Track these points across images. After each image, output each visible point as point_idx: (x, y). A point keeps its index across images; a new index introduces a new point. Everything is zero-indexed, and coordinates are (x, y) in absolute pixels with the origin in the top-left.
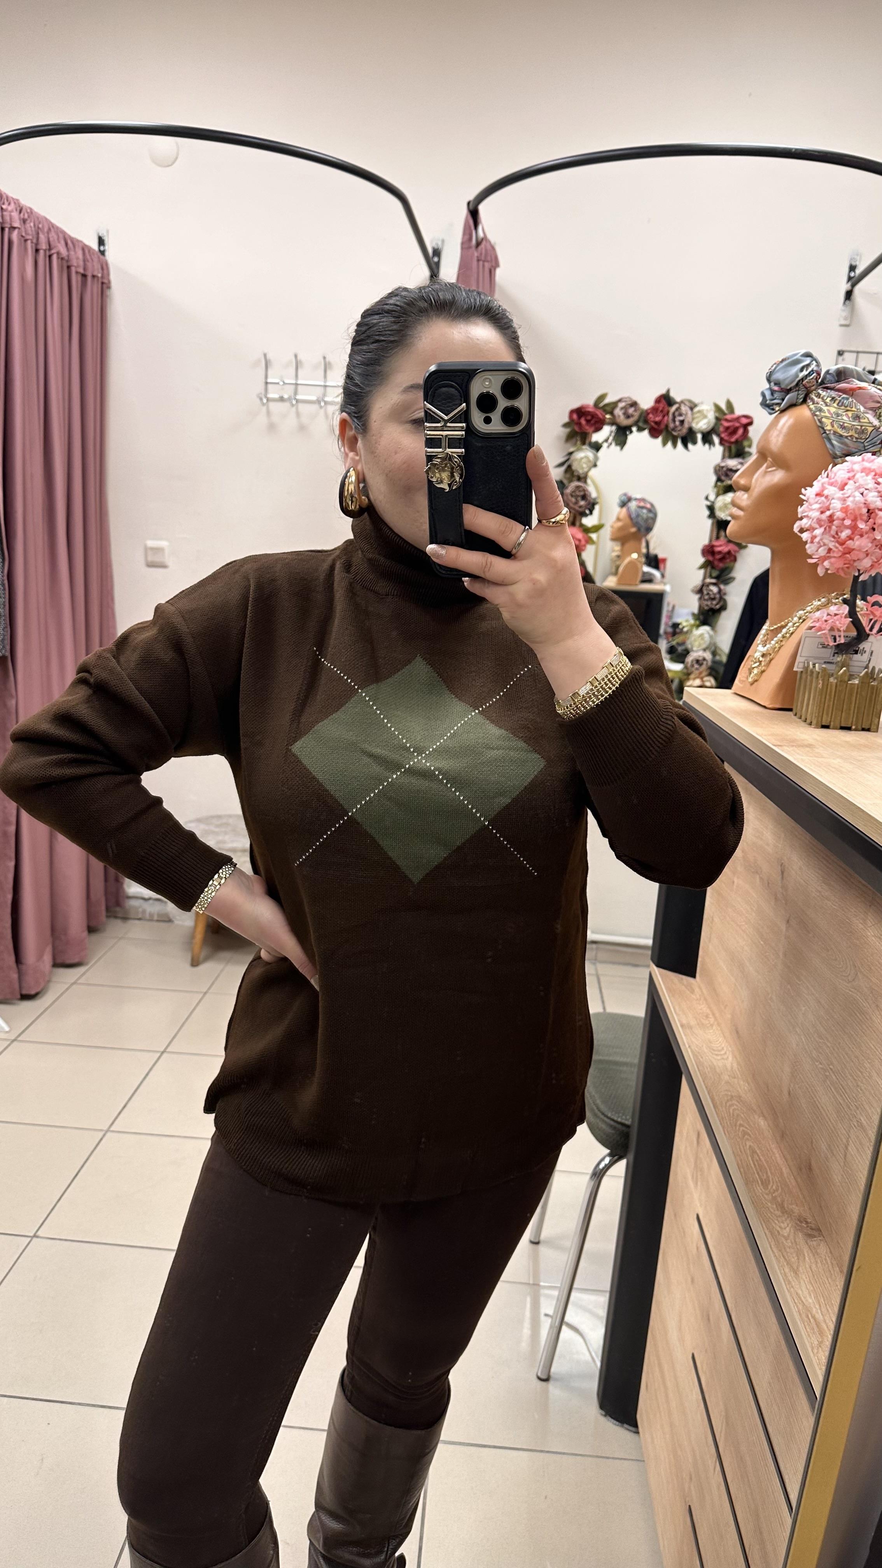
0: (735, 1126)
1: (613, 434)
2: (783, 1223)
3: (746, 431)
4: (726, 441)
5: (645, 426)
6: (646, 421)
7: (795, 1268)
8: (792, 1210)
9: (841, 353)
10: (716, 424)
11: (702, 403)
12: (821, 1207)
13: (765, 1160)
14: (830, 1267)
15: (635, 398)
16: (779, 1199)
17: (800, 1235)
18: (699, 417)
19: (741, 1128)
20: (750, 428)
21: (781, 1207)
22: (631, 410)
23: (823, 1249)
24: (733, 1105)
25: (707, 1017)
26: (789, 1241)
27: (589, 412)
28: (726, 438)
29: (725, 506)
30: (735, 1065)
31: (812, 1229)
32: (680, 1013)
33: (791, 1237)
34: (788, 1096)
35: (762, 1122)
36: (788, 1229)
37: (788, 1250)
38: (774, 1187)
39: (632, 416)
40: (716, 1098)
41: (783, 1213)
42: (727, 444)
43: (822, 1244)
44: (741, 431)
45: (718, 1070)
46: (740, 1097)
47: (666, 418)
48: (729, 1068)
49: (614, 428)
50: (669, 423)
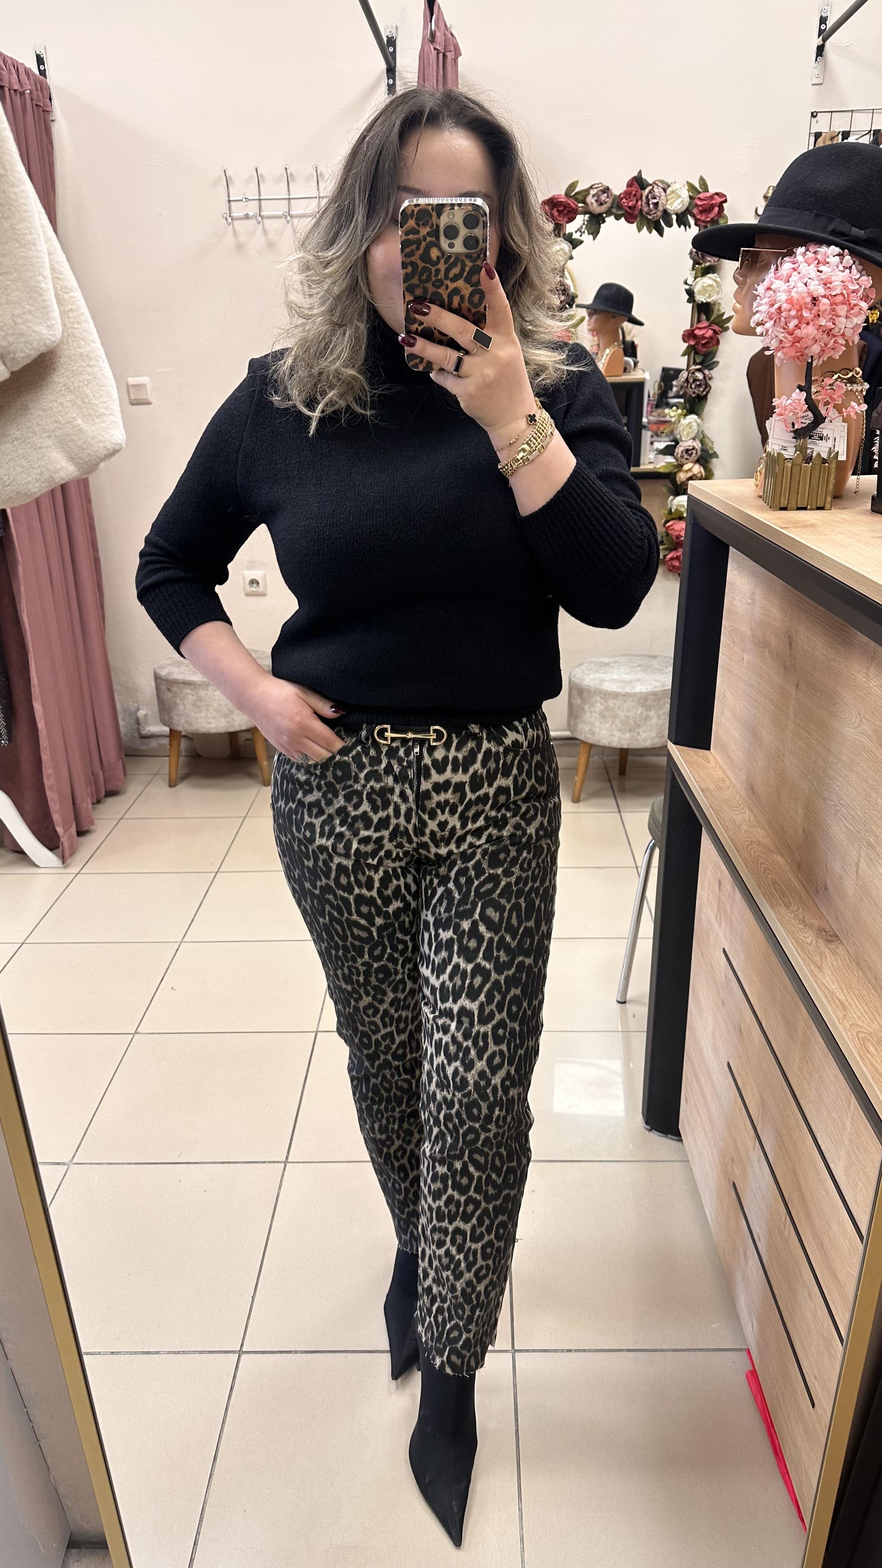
0: (757, 864)
1: (586, 223)
2: (805, 933)
3: (721, 209)
4: (702, 221)
5: (620, 213)
6: (619, 207)
7: (819, 965)
8: (812, 924)
9: (815, 114)
10: (690, 204)
11: (675, 183)
12: (838, 918)
13: (786, 887)
14: (849, 963)
15: (606, 184)
16: (801, 916)
17: (821, 941)
18: (673, 197)
19: (762, 866)
20: (725, 205)
21: (803, 922)
22: (603, 197)
23: (841, 950)
24: (754, 848)
25: (723, 781)
26: (812, 947)
27: (561, 202)
28: (702, 218)
29: (704, 289)
30: (752, 817)
31: (831, 936)
32: (700, 780)
33: (814, 941)
34: (802, 833)
35: (780, 859)
36: (810, 938)
37: (812, 953)
38: (795, 908)
39: (606, 203)
40: (739, 844)
41: (805, 926)
42: (703, 224)
43: (840, 947)
44: (716, 209)
45: (737, 823)
46: (758, 841)
47: (639, 203)
48: (747, 819)
49: (587, 216)
50: (641, 205)
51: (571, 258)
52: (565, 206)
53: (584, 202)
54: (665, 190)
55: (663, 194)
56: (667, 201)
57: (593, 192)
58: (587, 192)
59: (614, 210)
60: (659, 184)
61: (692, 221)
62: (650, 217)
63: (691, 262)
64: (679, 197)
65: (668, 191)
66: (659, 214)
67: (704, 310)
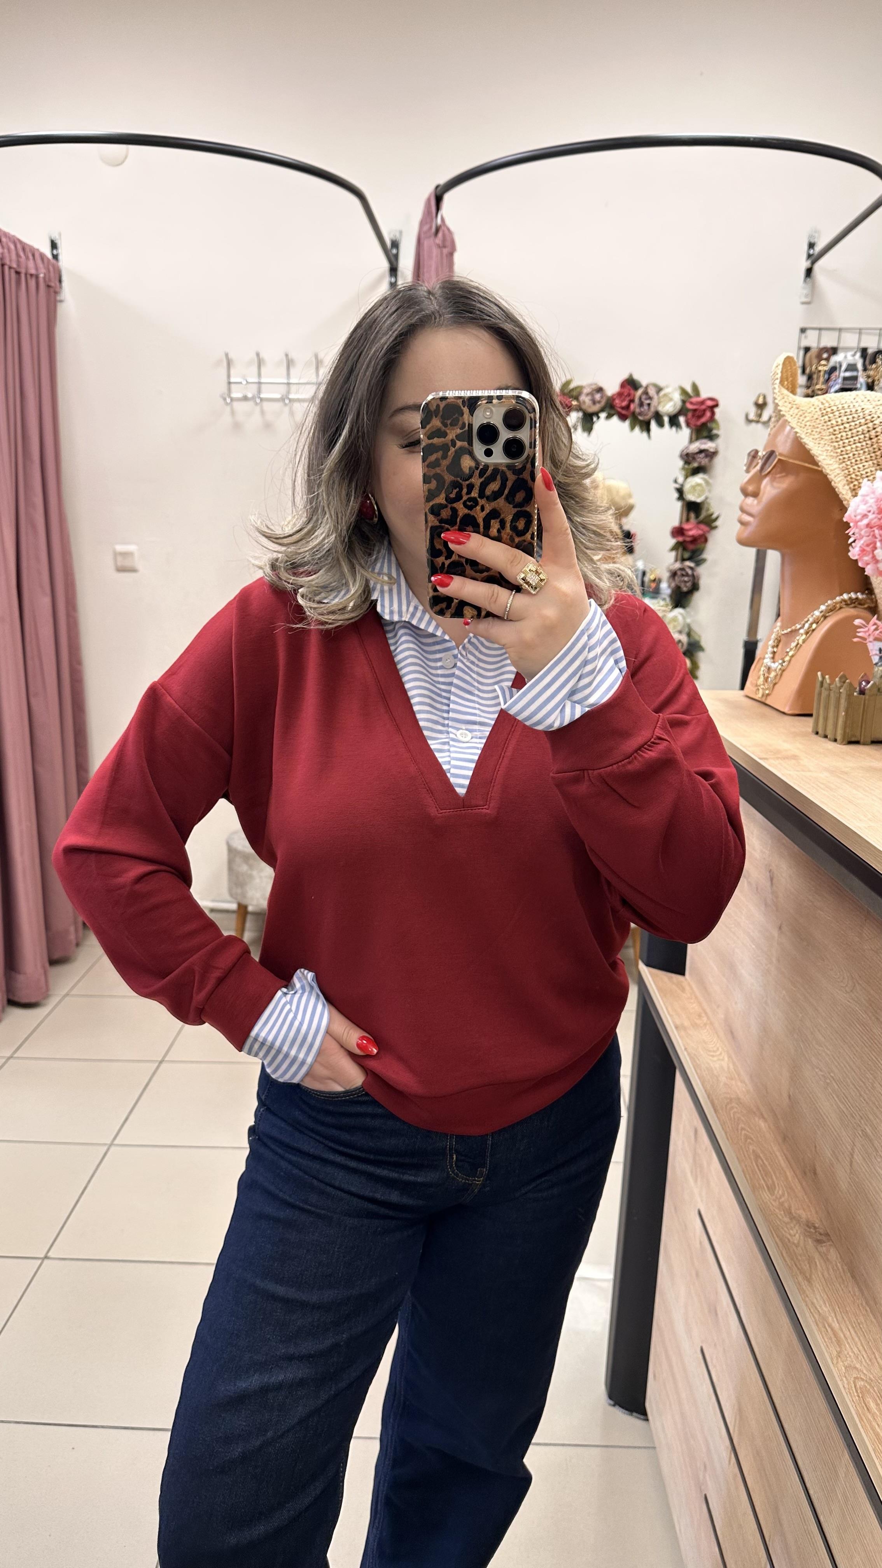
0: (737, 1129)
1: (581, 420)
2: (792, 1228)
3: (713, 413)
4: (693, 423)
5: (613, 412)
6: (613, 406)
7: (808, 1276)
8: (800, 1216)
9: (804, 330)
10: (682, 407)
11: (668, 386)
12: (828, 1212)
13: (769, 1164)
14: (841, 1271)
15: (601, 384)
16: (786, 1205)
17: (809, 1240)
18: (666, 400)
19: (743, 1132)
20: (716, 409)
21: (789, 1213)
22: (597, 396)
23: (832, 1253)
24: (733, 1108)
26: (799, 1249)
28: (693, 420)
29: (694, 489)
30: (733, 1070)
31: (822, 1235)
35: (764, 1126)
36: (798, 1236)
37: (800, 1259)
38: (780, 1193)
39: (599, 401)
41: (791, 1219)
42: (693, 427)
43: (831, 1249)
44: (707, 413)
45: (715, 1072)
47: (632, 402)
48: (726, 1069)
49: (581, 414)
50: (635, 408)
53: (578, 399)
54: (657, 392)
55: (655, 396)
56: (660, 403)
57: (587, 390)
58: (580, 390)
59: (607, 409)
60: (653, 386)
61: (683, 422)
62: (641, 417)
63: (681, 463)
64: (671, 400)
65: (662, 393)
66: (652, 415)
67: (693, 508)
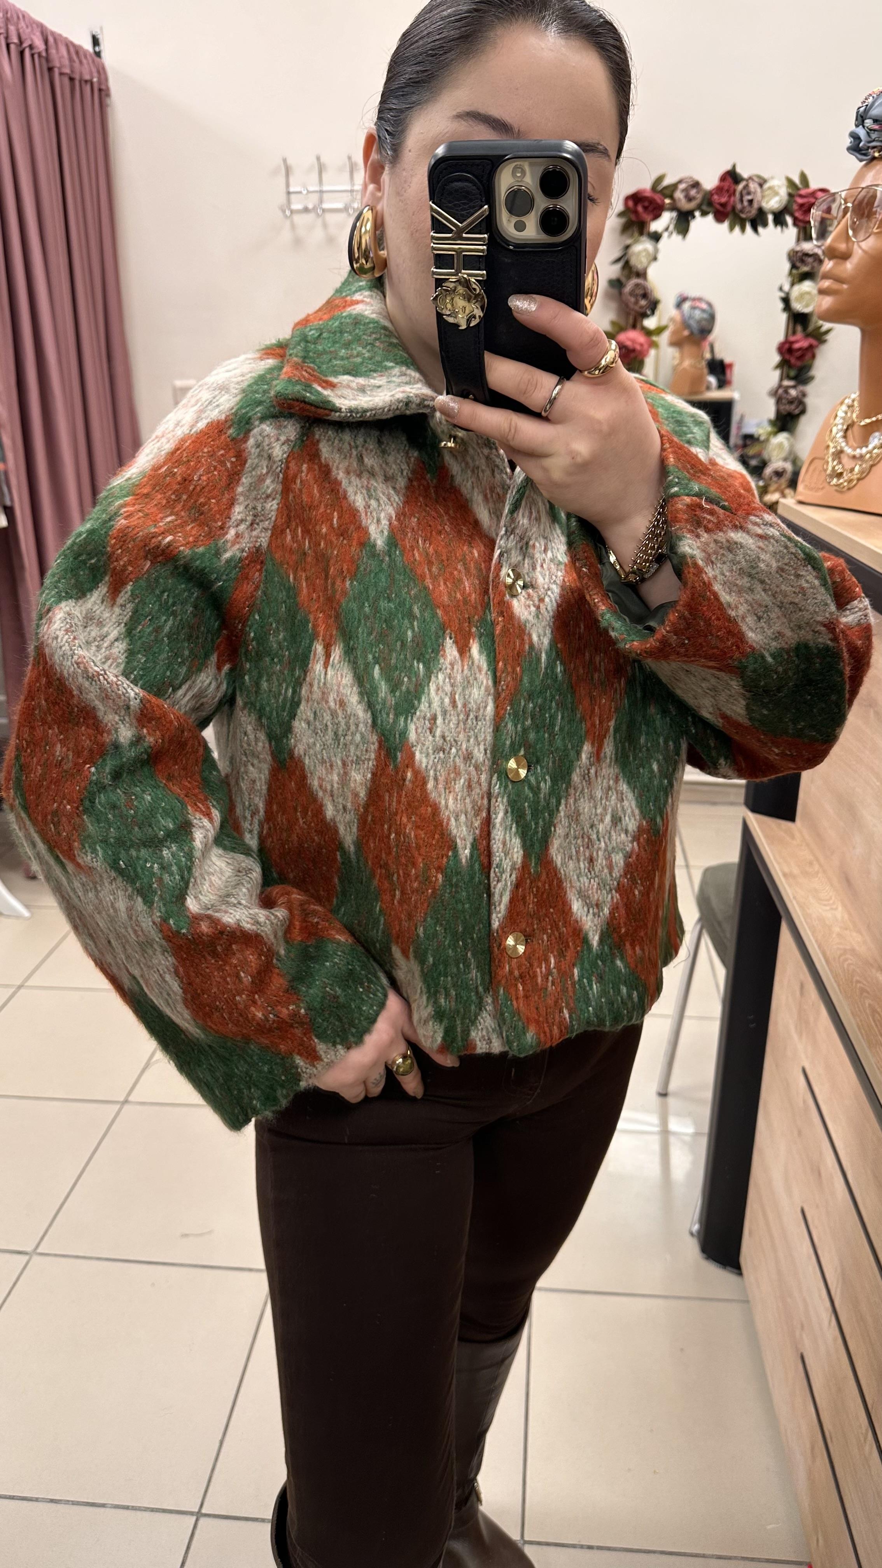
1: (674, 222)
4: (800, 221)
5: (710, 210)
6: (710, 204)
10: (789, 202)
11: (772, 178)
15: (697, 177)
18: (770, 194)
22: (693, 192)
24: (847, 960)
25: (811, 863)
27: (646, 197)
28: (800, 217)
29: (802, 297)
30: (846, 916)
32: (781, 861)
39: (695, 198)
40: (828, 954)
42: (801, 224)
45: (828, 922)
46: (855, 951)
47: (732, 199)
48: (839, 919)
49: (675, 214)
50: (735, 202)
51: (655, 259)
52: (651, 201)
53: (671, 197)
54: (761, 185)
55: (759, 190)
56: (763, 197)
57: (682, 186)
58: (674, 187)
59: (704, 207)
60: (756, 179)
61: (789, 220)
62: (743, 216)
63: (787, 266)
64: (777, 194)
65: (766, 186)
66: (754, 212)
67: (798, 320)
